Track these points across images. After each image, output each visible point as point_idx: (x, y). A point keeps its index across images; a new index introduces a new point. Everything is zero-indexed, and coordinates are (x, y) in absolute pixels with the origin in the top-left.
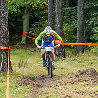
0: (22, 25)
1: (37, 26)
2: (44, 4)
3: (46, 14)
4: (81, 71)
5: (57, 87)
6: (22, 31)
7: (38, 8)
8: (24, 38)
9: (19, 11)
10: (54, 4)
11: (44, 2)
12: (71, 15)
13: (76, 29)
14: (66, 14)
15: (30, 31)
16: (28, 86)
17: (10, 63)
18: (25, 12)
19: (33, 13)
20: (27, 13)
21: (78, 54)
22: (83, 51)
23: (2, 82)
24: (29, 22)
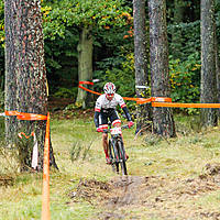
0: (77, 66)
1: (111, 67)
2: (125, 17)
3: (131, 40)
4: (213, 167)
5: (159, 204)
6: (77, 78)
7: (111, 27)
8: (81, 95)
9: (69, 33)
10: (148, 18)
11: (126, 13)
12: (187, 40)
13: (198, 71)
14: (174, 39)
15: (95, 78)
16: (94, 201)
17: (51, 152)
18: (84, 36)
19: (102, 38)
20: (88, 38)
21: (203, 129)
22: (216, 121)
23: (35, 194)
24: (93, 57)
